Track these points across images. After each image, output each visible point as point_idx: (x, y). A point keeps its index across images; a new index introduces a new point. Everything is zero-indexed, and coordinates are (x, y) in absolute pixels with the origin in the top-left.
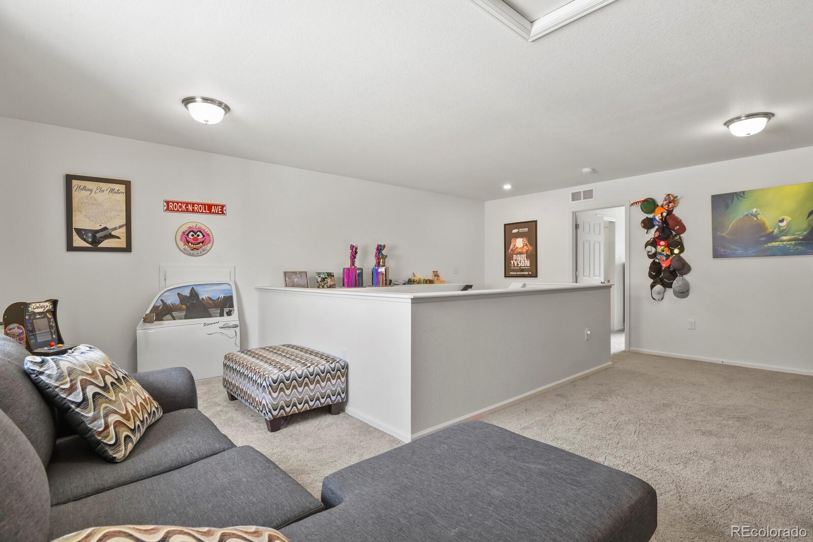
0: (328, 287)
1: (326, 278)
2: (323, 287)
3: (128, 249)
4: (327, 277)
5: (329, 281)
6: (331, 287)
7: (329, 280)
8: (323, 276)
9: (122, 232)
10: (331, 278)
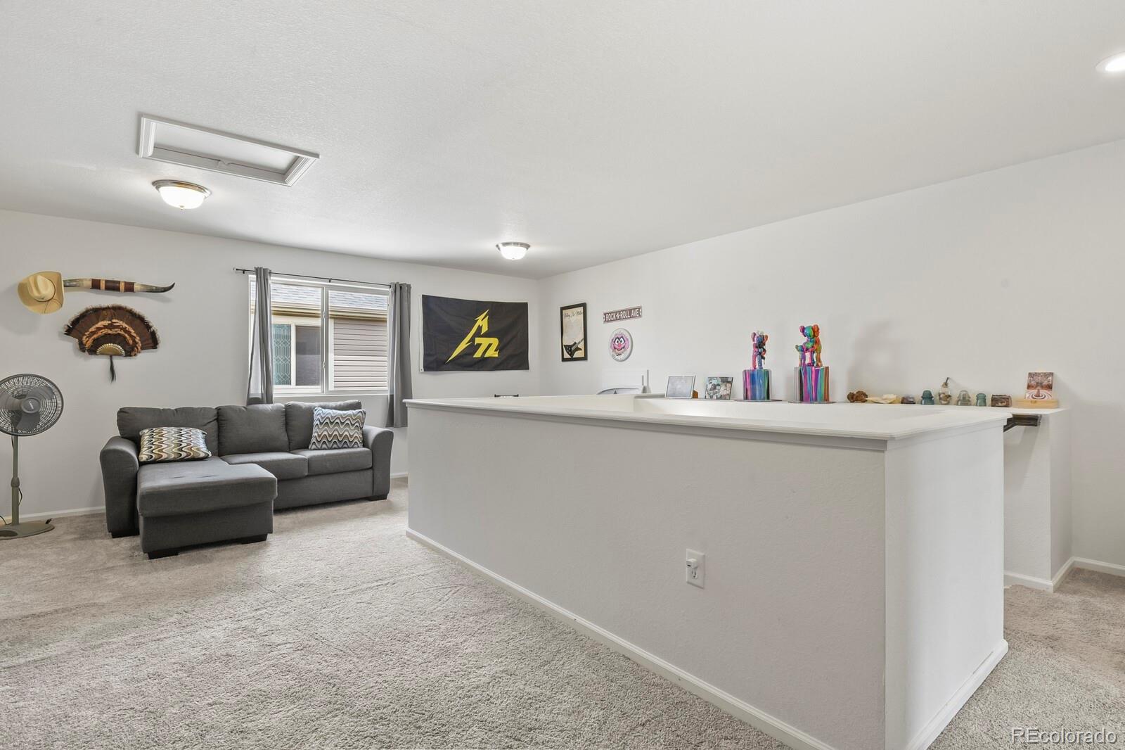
0: (717, 399)
1: (719, 385)
2: (711, 397)
3: (585, 358)
4: (720, 383)
5: (723, 390)
6: (721, 398)
7: (723, 388)
8: (715, 382)
9: (581, 346)
10: (726, 386)
